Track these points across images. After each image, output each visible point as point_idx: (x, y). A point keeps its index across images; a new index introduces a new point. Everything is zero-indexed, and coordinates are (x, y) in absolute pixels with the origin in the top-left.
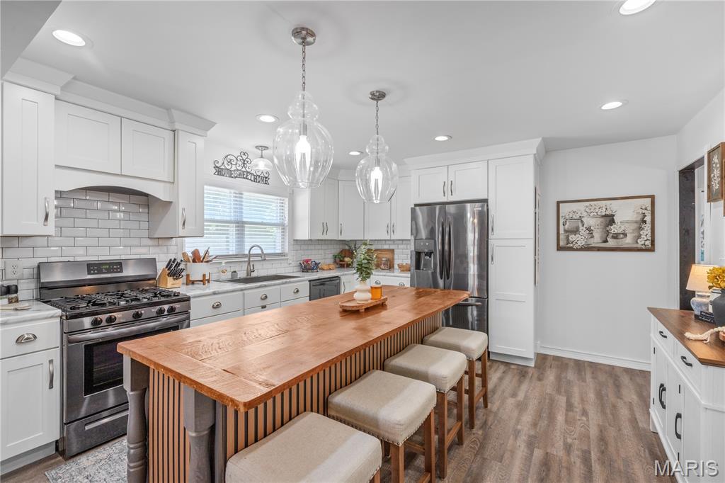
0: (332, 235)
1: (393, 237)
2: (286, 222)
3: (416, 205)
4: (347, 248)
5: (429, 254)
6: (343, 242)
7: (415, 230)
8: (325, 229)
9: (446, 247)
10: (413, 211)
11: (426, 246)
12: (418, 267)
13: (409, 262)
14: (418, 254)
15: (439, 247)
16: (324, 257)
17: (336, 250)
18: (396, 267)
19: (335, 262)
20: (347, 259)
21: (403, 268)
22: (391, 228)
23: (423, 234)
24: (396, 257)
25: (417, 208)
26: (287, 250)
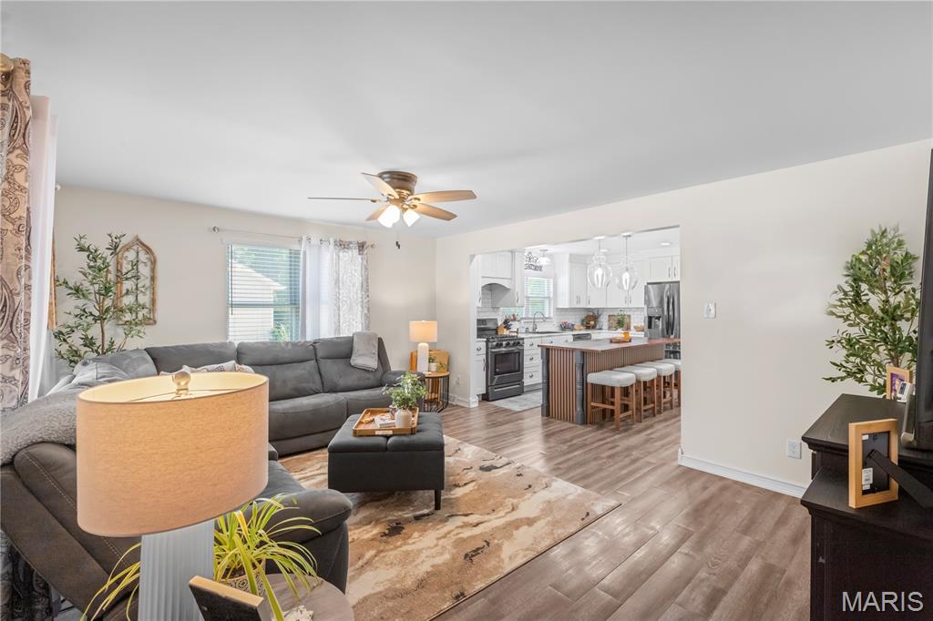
0: (583, 305)
1: (630, 306)
2: (552, 295)
3: (648, 284)
4: (591, 314)
5: (658, 318)
6: (588, 310)
7: (648, 302)
8: (578, 302)
9: (671, 313)
10: (646, 288)
11: (656, 312)
12: (650, 327)
13: (643, 324)
14: (650, 318)
15: (666, 313)
16: (575, 320)
17: (583, 315)
18: (632, 328)
19: (582, 324)
20: (592, 323)
21: (638, 329)
22: (628, 300)
23: (655, 303)
24: (632, 321)
25: (649, 286)
26: (552, 315)
